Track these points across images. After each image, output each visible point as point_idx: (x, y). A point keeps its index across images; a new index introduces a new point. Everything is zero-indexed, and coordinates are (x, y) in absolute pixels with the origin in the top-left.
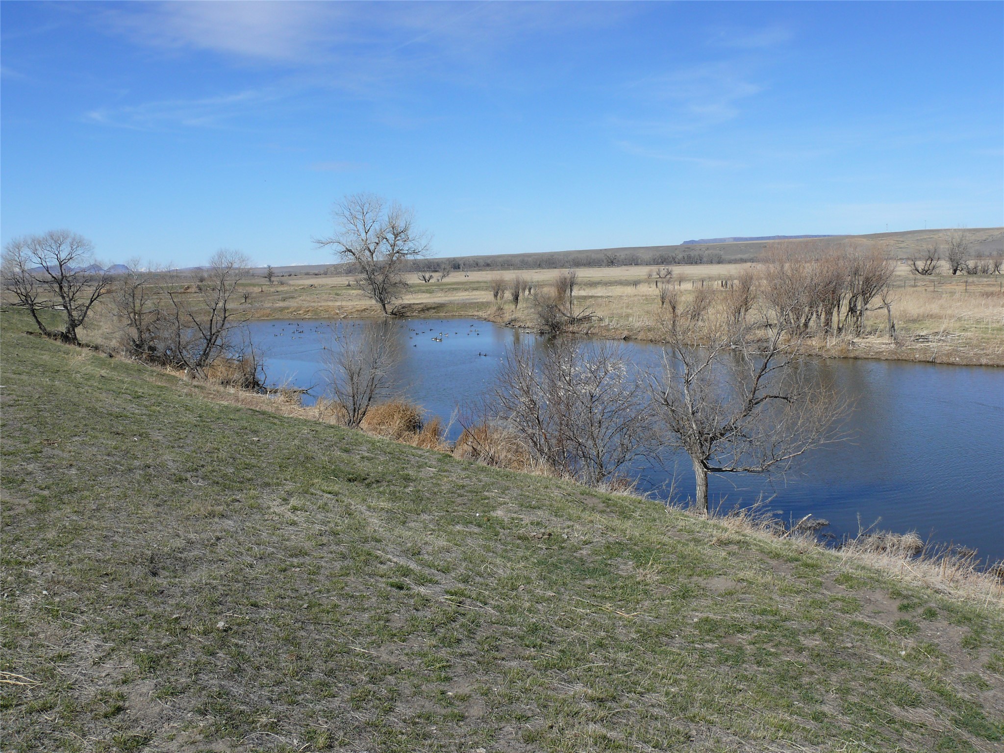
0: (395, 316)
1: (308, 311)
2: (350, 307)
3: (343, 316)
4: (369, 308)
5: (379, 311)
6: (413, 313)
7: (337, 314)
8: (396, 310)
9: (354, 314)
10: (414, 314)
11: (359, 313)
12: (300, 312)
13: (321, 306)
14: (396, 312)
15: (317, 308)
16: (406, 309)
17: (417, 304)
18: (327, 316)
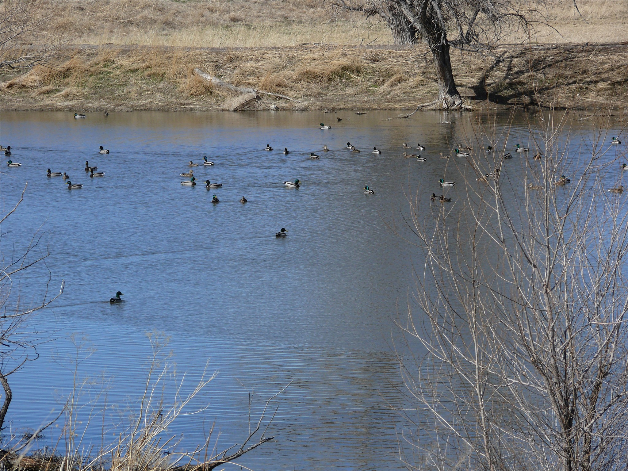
0: (495, 107)
1: (66, 73)
2: (273, 59)
3: (237, 102)
4: (364, 63)
5: (414, 81)
6: (583, 91)
7: (209, 90)
8: (497, 75)
9: (292, 95)
10: (591, 98)
11: (315, 88)
12: (27, 78)
13: (126, 52)
14: (499, 87)
15: (108, 62)
16: (551, 73)
17: (605, 48)
18: (158, 100)
